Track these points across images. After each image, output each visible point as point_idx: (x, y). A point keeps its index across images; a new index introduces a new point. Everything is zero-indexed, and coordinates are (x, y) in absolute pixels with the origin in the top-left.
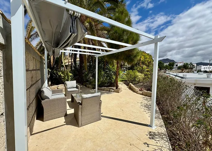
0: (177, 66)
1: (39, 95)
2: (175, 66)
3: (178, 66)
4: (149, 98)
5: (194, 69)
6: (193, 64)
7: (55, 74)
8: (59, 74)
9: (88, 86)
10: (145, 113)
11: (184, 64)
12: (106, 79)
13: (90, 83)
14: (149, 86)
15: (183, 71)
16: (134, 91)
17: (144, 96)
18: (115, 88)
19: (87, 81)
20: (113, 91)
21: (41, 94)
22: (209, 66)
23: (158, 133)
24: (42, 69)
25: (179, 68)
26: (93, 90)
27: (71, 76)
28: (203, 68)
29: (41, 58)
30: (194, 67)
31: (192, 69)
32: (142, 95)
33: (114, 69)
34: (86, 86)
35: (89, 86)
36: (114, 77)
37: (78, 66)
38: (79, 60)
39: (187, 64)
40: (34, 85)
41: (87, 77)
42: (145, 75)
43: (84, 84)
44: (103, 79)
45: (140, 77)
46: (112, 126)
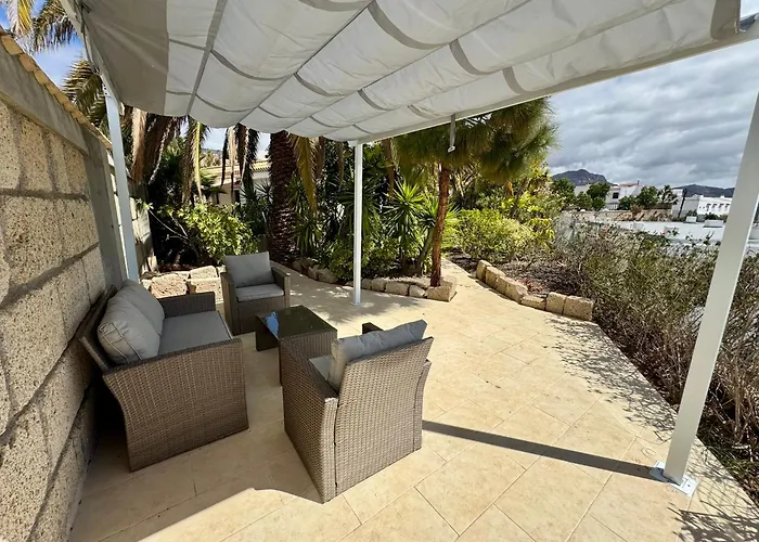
0: (616, 196)
1: (84, 340)
2: (609, 199)
3: (620, 197)
4: (580, 323)
5: (675, 208)
6: (674, 192)
7: (172, 225)
8: (191, 224)
9: (318, 274)
10: (601, 399)
11: (643, 189)
12: (391, 245)
13: (326, 261)
14: (551, 272)
15: (638, 216)
16: (505, 295)
17: (555, 317)
18: (425, 281)
19: (311, 252)
20: (422, 293)
21: (100, 336)
22: (723, 197)
23: (725, 521)
24: (99, 197)
25: (625, 205)
26: (336, 291)
27: (242, 232)
28: (703, 205)
29: (89, 137)
30: (675, 203)
31: (667, 207)
32: (545, 310)
33: (420, 203)
34: (305, 271)
35: (322, 271)
36: (421, 237)
37: (267, 189)
38: (267, 165)
39: (652, 190)
40: (47, 288)
41: (310, 236)
42: (535, 229)
43: (296, 264)
44: (379, 244)
45: (516, 235)
46: (486, 486)
